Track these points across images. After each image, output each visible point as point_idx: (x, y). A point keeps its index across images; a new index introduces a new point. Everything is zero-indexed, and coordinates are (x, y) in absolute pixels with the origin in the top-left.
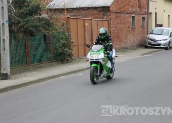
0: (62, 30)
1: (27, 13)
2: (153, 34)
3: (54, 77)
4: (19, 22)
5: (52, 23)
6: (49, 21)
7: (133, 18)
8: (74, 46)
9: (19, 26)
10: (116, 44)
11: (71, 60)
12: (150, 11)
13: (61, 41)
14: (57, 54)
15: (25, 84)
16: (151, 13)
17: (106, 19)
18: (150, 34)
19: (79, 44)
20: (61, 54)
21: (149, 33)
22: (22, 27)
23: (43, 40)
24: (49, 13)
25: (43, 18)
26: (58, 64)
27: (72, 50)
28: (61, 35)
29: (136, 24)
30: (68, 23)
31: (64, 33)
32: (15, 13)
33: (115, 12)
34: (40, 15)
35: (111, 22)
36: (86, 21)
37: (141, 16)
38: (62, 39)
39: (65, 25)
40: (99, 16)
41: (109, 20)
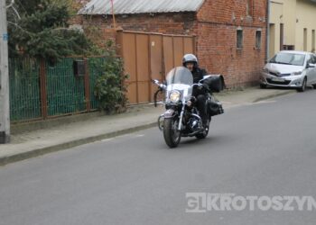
0: (108, 54)
1: (42, 22)
2: (275, 62)
3: (91, 139)
4: (28, 38)
5: (89, 40)
6: (83, 36)
7: (239, 32)
8: (130, 83)
9: (29, 46)
11: (123, 109)
12: (271, 21)
13: (106, 73)
14: (97, 97)
15: (37, 153)
16: (272, 25)
17: (188, 34)
18: (271, 62)
19: (139, 79)
20: (104, 97)
21: (268, 60)
22: (33, 46)
23: (71, 71)
24: (85, 22)
25: (73, 31)
26: (100, 116)
27: (125, 90)
29: (243, 44)
30: (118, 40)
31: (110, 60)
32: (20, 22)
33: (205, 22)
34: (67, 26)
35: (199, 40)
36: (152, 37)
37: (255, 30)
38: (106, 70)
39: (114, 45)
40: (176, 28)
41: (194, 36)
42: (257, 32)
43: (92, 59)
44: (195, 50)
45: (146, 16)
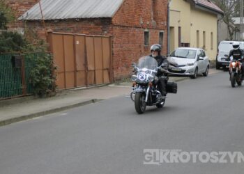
0: (41, 50)
2: (174, 56)
5: (25, 40)
8: (59, 73)
11: (53, 93)
12: (171, 25)
13: (38, 66)
14: (32, 84)
16: (172, 28)
17: (106, 35)
18: (171, 56)
19: (66, 70)
20: (38, 85)
21: (169, 54)
26: (35, 99)
28: (38, 58)
30: (49, 40)
31: (42, 55)
33: (119, 26)
35: (114, 39)
36: (76, 37)
37: (159, 32)
38: (39, 63)
39: (45, 43)
40: (96, 30)
41: (110, 37)
42: (160, 33)
43: (27, 54)
44: (111, 47)
45: (73, 20)
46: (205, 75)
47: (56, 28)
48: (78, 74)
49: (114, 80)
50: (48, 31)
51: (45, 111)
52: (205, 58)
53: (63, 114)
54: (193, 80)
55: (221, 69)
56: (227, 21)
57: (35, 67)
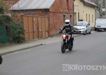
0: (19, 23)
5: (12, 19)
7: (64, 16)
10: (54, 31)
16: (75, 13)
17: (47, 16)
18: (75, 25)
19: (30, 32)
20: (17, 38)
26: (16, 44)
27: (24, 35)
30: (22, 18)
31: (19, 25)
33: (52, 12)
35: (50, 18)
36: (34, 17)
37: (69, 15)
38: (18, 29)
39: (20, 20)
40: (42, 14)
41: (49, 17)
43: (12, 25)
44: (49, 21)
45: (32, 10)
46: (90, 33)
47: (25, 13)
48: (34, 33)
49: (50, 36)
50: (22, 15)
51: (20, 49)
52: (90, 26)
53: (28, 50)
54: (84, 36)
55: (97, 31)
56: (99, 10)
57: (16, 30)
